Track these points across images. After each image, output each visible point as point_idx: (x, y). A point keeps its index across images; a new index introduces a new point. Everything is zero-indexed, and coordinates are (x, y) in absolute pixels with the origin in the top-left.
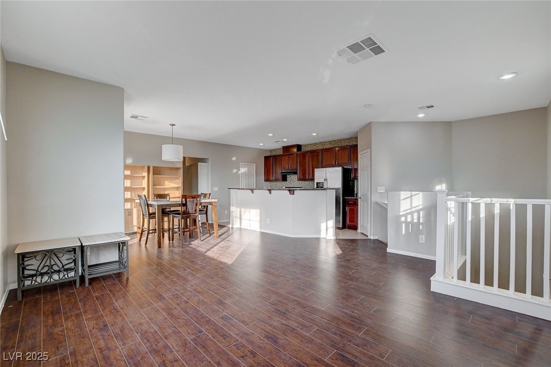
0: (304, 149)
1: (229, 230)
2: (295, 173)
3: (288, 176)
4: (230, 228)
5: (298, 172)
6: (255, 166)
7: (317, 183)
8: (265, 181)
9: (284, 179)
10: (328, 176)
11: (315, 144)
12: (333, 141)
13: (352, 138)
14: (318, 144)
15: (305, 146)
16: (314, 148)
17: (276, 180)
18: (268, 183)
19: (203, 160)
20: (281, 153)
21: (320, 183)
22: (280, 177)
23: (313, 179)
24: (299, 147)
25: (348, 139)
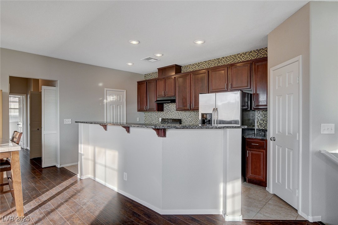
0: (184, 70)
1: (76, 182)
2: (173, 101)
3: (165, 105)
4: (79, 180)
5: (177, 101)
6: (125, 92)
7: (203, 115)
8: (139, 110)
9: (160, 108)
10: (219, 104)
11: (198, 64)
12: (223, 58)
13: (251, 52)
14: (202, 63)
15: (186, 67)
16: (197, 68)
17: (150, 110)
18: (142, 113)
19: (50, 83)
20: (156, 76)
21: (206, 114)
22: (154, 106)
23: (196, 109)
24: (178, 68)
25: (245, 54)
